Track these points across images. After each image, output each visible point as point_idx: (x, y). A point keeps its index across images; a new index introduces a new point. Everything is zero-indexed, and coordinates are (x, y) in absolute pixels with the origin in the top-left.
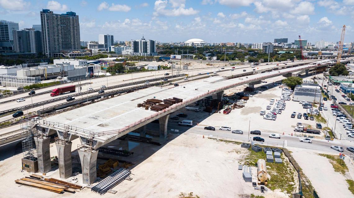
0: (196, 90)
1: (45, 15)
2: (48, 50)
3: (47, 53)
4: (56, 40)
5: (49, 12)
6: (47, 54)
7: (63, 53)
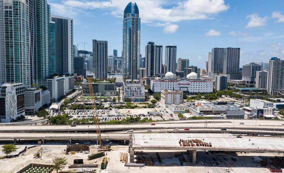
0: (253, 144)
1: (272, 61)
2: (271, 89)
3: (270, 90)
4: (279, 81)
5: (276, 59)
6: (270, 92)
7: (280, 92)
